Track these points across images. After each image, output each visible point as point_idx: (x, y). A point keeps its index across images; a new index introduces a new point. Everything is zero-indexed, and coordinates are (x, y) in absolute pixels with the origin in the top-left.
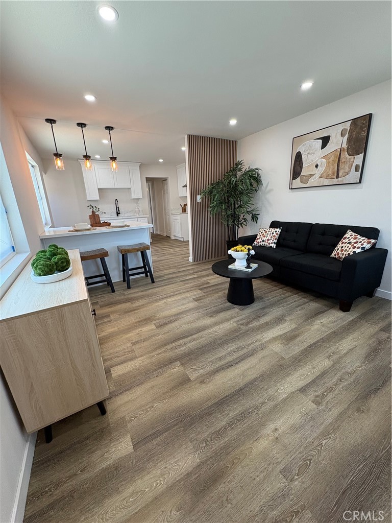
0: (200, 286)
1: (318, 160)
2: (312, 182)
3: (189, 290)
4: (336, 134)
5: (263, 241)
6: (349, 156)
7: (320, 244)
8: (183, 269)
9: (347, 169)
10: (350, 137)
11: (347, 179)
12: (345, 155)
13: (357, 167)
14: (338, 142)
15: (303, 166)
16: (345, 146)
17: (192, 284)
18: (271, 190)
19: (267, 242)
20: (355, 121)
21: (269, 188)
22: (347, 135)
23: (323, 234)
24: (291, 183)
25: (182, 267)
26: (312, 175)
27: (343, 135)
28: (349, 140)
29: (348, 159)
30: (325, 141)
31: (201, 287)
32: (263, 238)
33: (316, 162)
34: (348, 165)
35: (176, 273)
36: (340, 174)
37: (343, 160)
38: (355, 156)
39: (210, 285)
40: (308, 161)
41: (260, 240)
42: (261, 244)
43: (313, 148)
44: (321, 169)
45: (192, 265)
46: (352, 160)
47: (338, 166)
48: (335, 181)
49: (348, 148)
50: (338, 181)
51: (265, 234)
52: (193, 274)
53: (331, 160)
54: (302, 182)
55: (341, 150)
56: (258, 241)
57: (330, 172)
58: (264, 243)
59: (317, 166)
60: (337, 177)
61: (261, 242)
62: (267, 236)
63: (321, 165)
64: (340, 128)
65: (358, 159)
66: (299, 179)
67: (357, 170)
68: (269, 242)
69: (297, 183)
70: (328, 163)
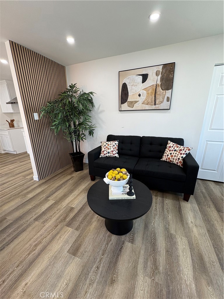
0: (65, 218)
1: (140, 91)
2: (136, 106)
3: (54, 232)
4: (153, 73)
5: (109, 153)
6: (163, 90)
7: (150, 151)
8: (30, 196)
9: (161, 100)
10: (162, 77)
11: (162, 106)
12: (159, 89)
13: (168, 98)
14: (154, 80)
15: (129, 94)
16: (159, 83)
17: (54, 219)
18: (103, 111)
19: (112, 154)
20: (165, 66)
21: (101, 109)
22: (160, 75)
23: (151, 144)
24: (120, 107)
25: (28, 193)
26: (136, 102)
27: (157, 74)
28: (162, 79)
29: (161, 93)
30: (145, 77)
31: (68, 219)
32: (108, 150)
33: (139, 92)
34: (162, 97)
35: (23, 205)
36: (157, 103)
37: (158, 93)
38: (166, 91)
39: (76, 211)
40: (132, 91)
41: (105, 152)
42: (107, 155)
43: (136, 81)
44: (143, 98)
45: (40, 186)
46: (164, 93)
47: (155, 97)
48: (154, 107)
49: (161, 84)
50: (156, 107)
51: (108, 146)
52: (46, 199)
53: (150, 92)
54: (129, 106)
55: (156, 85)
56: (104, 153)
57: (150, 101)
58: (109, 154)
59: (140, 95)
60: (155, 104)
61: (107, 154)
62: (110, 148)
63: (143, 95)
64: (155, 69)
65: (168, 93)
66: (126, 104)
67: (168, 100)
68: (113, 153)
69: (125, 106)
70: (148, 94)
